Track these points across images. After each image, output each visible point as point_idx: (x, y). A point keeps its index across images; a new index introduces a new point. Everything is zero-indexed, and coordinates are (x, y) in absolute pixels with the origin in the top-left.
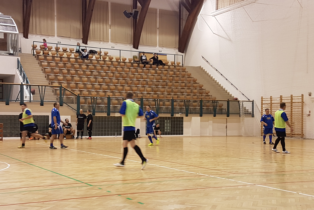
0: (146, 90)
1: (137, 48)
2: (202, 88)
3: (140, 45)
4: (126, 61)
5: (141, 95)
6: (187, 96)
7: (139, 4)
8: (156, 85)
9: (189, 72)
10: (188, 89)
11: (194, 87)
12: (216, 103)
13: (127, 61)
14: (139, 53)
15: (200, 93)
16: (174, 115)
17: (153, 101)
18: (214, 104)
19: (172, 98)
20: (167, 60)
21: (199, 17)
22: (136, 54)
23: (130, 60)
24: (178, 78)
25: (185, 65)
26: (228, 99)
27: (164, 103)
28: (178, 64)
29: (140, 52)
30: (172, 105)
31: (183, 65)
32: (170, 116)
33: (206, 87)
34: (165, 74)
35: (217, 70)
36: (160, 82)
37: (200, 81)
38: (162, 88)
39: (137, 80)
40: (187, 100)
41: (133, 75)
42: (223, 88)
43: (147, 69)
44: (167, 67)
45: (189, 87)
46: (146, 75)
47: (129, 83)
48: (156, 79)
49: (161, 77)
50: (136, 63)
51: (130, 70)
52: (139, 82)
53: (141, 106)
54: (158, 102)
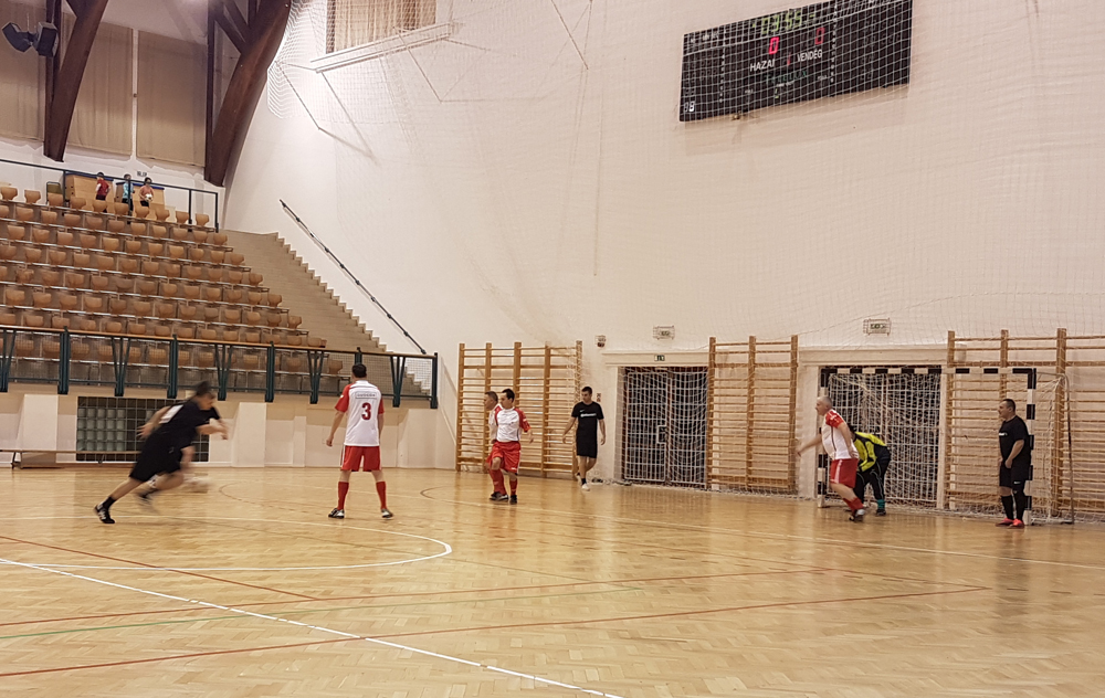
0: (86, 305)
1: (60, 159)
2: (280, 306)
3: (71, 146)
4: (15, 200)
5: (66, 321)
6: (225, 332)
7: (66, 8)
8: (120, 290)
9: (238, 252)
10: (230, 307)
11: (250, 302)
12: (319, 361)
13: (20, 199)
14: (65, 175)
15: (270, 324)
16: (179, 393)
17: (108, 343)
18: (313, 361)
19: (174, 336)
20: (163, 206)
21: (273, 71)
22: (57, 177)
23: (31, 199)
24: (198, 268)
25: (225, 227)
26: (359, 349)
27: (146, 351)
28: (202, 221)
29: (67, 174)
30: (173, 359)
31: (217, 225)
32: (165, 398)
33: (291, 305)
34: (155, 254)
35: (327, 251)
36: (136, 280)
37: (273, 284)
38: (143, 300)
39: (53, 269)
40: (224, 345)
41: (39, 251)
42: (347, 308)
43: (91, 233)
44: (163, 229)
45: (234, 301)
46: (85, 252)
47: (23, 277)
48: (123, 269)
49: (141, 263)
50: (52, 210)
51: (27, 232)
52: (61, 277)
53: (62, 359)
54: (125, 348)
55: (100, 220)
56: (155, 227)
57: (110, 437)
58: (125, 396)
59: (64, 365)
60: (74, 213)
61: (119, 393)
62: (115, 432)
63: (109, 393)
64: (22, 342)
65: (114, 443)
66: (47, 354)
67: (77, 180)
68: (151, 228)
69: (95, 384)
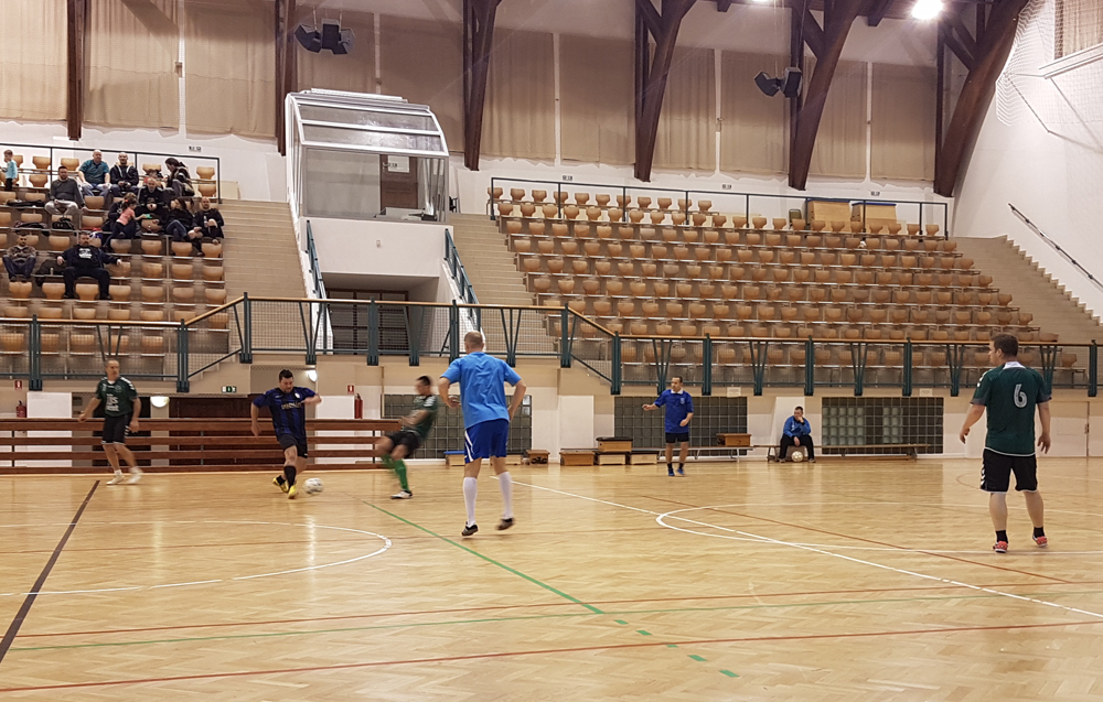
0: (827, 316)
1: (802, 188)
2: (1010, 305)
3: (812, 176)
4: (764, 228)
5: (810, 331)
6: (957, 333)
7: (808, 52)
8: (857, 300)
9: (967, 257)
10: (961, 309)
11: (981, 303)
12: (1052, 355)
13: (769, 227)
14: (807, 202)
15: (1001, 322)
16: (914, 391)
17: (847, 348)
18: (1046, 355)
19: (908, 339)
20: (895, 220)
21: (1001, 84)
22: (799, 205)
23: (778, 225)
24: (929, 275)
25: (955, 234)
26: (1093, 341)
27: (882, 354)
28: (932, 231)
29: (809, 200)
30: (908, 360)
31: (946, 233)
32: (900, 395)
33: (1022, 303)
34: (889, 265)
35: (1058, 248)
36: (871, 290)
37: (1003, 285)
38: (878, 307)
39: (798, 286)
40: (956, 344)
41: (785, 271)
42: (1080, 303)
43: (830, 252)
44: (895, 241)
45: (964, 303)
46: (826, 269)
47: (772, 294)
48: (859, 281)
49: (876, 275)
50: (796, 234)
51: (775, 255)
52: (804, 292)
53: (808, 366)
54: (863, 352)
55: (838, 239)
56: (888, 240)
57: (851, 432)
58: (864, 396)
59: (809, 370)
60: (815, 234)
61: (858, 393)
62: (855, 428)
63: (849, 393)
64: (773, 352)
65: (855, 438)
66: (795, 361)
67: (816, 205)
68: (885, 242)
69: (837, 385)
